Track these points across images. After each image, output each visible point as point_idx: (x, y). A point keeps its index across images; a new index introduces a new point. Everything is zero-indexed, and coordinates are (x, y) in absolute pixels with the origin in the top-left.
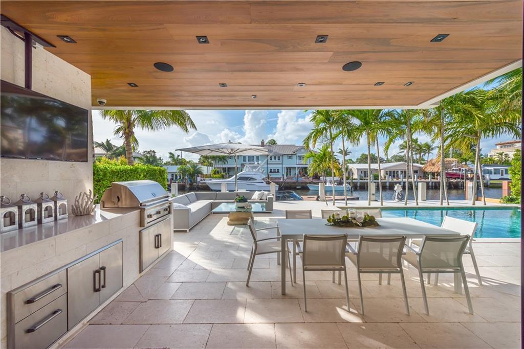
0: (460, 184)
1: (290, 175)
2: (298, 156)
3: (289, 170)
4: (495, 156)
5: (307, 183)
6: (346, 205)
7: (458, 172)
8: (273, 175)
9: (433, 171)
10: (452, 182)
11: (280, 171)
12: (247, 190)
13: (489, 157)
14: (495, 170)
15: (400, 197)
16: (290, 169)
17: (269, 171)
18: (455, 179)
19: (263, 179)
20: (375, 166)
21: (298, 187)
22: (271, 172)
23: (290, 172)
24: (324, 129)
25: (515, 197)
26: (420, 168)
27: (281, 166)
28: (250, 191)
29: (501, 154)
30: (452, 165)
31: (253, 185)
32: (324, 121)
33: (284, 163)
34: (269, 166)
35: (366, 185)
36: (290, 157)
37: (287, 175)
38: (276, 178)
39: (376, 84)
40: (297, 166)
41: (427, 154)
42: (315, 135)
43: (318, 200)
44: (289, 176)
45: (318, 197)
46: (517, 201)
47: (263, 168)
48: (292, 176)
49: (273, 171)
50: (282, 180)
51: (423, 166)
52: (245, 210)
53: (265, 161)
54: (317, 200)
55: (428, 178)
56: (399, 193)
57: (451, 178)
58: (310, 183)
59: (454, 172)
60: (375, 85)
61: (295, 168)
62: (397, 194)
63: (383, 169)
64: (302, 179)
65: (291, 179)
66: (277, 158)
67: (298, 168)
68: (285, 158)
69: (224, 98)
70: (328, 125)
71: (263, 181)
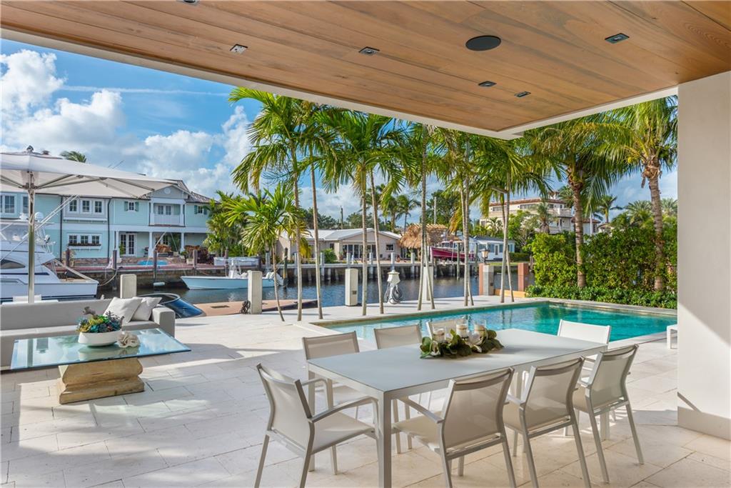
0: (451, 268)
1: (132, 251)
2: (155, 204)
3: (127, 239)
4: (488, 224)
5: (181, 273)
6: (321, 318)
7: (449, 248)
8: (80, 254)
9: (416, 247)
10: (441, 265)
11: (103, 241)
12: (44, 298)
13: (480, 224)
14: (489, 245)
15: (397, 295)
16: (131, 238)
17: (66, 240)
18: (446, 260)
19: (48, 264)
20: (324, 234)
21: (155, 284)
22: (71, 244)
23: (132, 245)
24: (281, 147)
25: (540, 287)
26: (396, 239)
27: (104, 228)
28: (61, 298)
29: (494, 221)
30: (442, 236)
31: (14, 281)
32: (281, 131)
33: (113, 220)
34: (66, 227)
35: (310, 275)
36: (131, 204)
37: (123, 252)
38: (87, 261)
39: (482, 84)
40: (151, 230)
41: (404, 215)
42: (261, 159)
43: (246, 313)
44: (127, 254)
45: (246, 305)
46: (544, 293)
47: (47, 232)
48: (135, 255)
49: (79, 241)
50: (110, 266)
51: (399, 236)
52: (116, 354)
53: (56, 212)
54: (245, 310)
55: (409, 259)
56: (395, 288)
57: (440, 258)
58: (188, 273)
59: (445, 248)
60: (480, 84)
61: (147, 234)
62: (392, 289)
63: (337, 241)
64: (167, 264)
65: (135, 263)
66: (92, 206)
67: (154, 234)
68: (117, 208)
69: (148, 31)
70: (287, 140)
71: (46, 269)
